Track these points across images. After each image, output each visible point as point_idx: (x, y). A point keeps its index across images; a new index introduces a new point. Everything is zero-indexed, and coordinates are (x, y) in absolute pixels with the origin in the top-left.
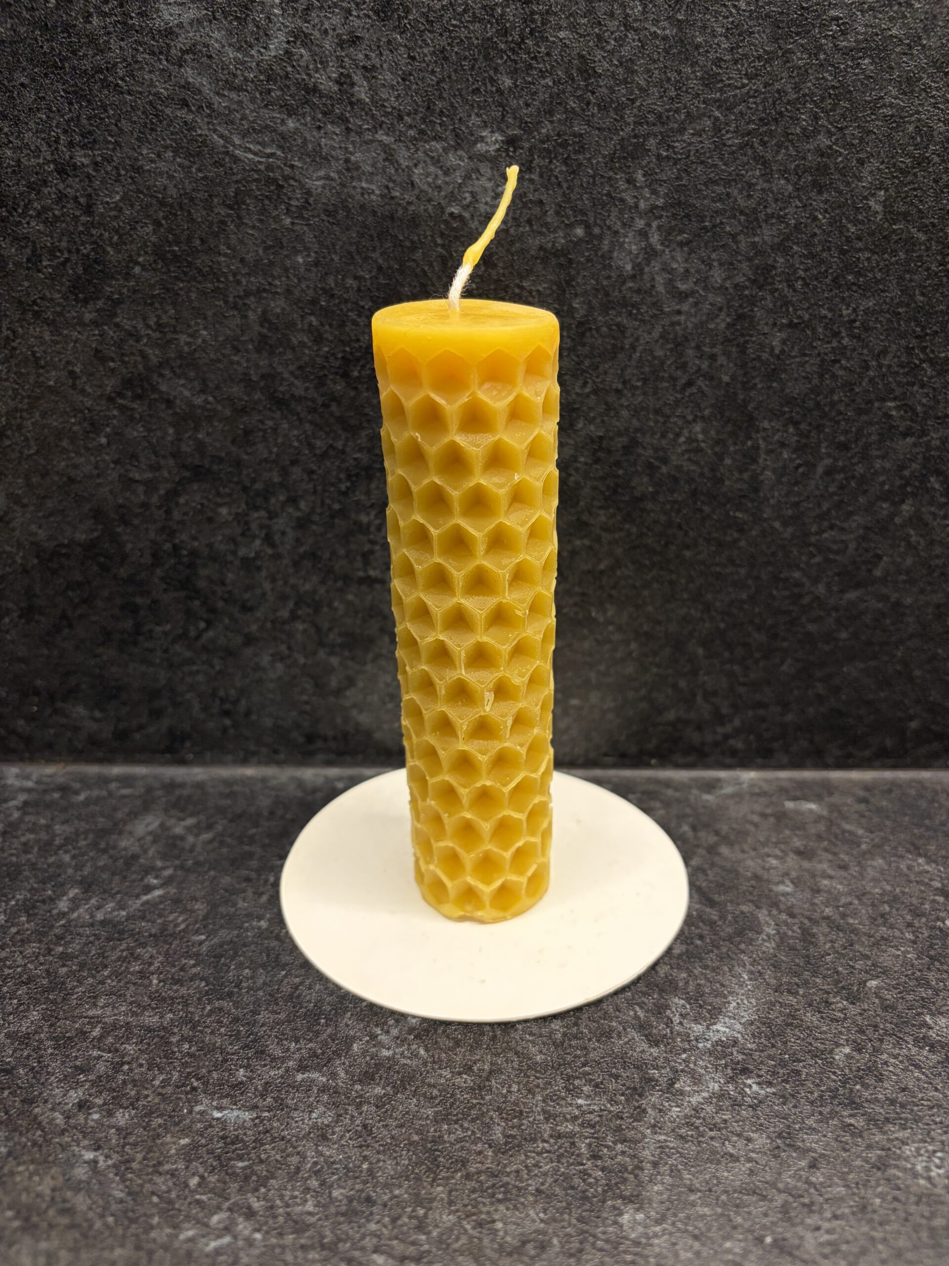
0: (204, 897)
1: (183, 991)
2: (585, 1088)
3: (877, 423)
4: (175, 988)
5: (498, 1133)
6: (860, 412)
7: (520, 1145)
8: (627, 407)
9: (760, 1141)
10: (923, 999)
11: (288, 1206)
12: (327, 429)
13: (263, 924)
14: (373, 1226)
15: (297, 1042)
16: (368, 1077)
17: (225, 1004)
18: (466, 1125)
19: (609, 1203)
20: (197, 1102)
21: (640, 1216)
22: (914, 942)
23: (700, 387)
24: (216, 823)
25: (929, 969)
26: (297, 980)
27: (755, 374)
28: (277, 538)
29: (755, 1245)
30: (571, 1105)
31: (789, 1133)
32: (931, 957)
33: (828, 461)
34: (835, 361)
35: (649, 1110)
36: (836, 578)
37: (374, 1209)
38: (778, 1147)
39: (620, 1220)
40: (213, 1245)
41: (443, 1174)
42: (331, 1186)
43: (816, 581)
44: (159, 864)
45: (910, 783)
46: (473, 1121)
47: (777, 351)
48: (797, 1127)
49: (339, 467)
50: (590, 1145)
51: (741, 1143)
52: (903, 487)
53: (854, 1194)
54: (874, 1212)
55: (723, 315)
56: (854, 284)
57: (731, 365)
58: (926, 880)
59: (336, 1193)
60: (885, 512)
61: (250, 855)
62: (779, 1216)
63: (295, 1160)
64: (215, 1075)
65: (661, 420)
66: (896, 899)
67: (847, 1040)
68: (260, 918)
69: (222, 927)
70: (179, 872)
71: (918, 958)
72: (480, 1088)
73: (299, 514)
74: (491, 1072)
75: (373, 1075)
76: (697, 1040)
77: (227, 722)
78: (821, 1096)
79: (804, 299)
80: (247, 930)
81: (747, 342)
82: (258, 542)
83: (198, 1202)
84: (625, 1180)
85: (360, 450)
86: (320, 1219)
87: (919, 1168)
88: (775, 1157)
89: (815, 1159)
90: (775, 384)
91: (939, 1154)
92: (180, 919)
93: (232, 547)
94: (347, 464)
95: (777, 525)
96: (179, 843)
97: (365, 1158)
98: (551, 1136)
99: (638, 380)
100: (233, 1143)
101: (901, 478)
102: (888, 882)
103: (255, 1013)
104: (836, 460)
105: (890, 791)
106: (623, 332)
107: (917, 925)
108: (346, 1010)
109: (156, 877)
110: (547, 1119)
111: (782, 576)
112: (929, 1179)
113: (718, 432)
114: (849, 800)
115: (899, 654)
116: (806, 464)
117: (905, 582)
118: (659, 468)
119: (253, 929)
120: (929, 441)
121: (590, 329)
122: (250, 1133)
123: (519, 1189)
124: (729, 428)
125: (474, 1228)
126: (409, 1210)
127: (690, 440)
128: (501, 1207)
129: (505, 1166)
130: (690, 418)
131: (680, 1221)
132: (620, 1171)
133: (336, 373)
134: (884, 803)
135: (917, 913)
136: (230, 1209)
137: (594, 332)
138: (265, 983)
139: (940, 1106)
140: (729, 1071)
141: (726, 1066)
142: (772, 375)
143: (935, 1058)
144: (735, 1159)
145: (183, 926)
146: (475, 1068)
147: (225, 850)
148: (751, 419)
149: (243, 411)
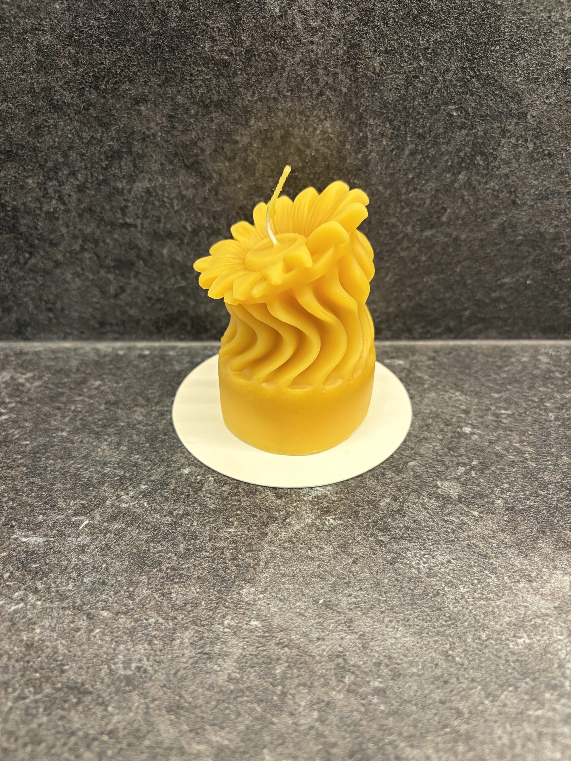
0: (32, 419)
1: (13, 473)
2: (235, 523)
3: (443, 120)
4: (8, 471)
5: (181, 548)
6: (432, 112)
7: (193, 554)
8: (282, 110)
9: (328, 550)
10: (438, 471)
11: (58, 587)
12: (89, 126)
13: (64, 434)
14: (104, 596)
15: (75, 500)
16: (113, 519)
17: (35, 479)
18: (164, 543)
19: (237, 583)
20: (13, 533)
21: (253, 590)
22: (441, 440)
23: (328, 96)
24: (44, 376)
25: (446, 455)
26: (79, 466)
27: (363, 87)
28: (66, 198)
29: (313, 604)
30: (225, 532)
31: (345, 545)
32: (450, 449)
33: (412, 146)
34: (416, 77)
35: (269, 534)
36: (418, 223)
37: (106, 588)
38: (337, 553)
39: (241, 592)
40: (13, 608)
41: (147, 570)
42: (84, 576)
43: (406, 224)
44: (7, 400)
45: (462, 348)
46: (169, 541)
47: (378, 71)
48: (350, 542)
49: (100, 151)
50: (232, 553)
51: (316, 551)
52: (459, 163)
53: (374, 577)
54: (383, 587)
55: (341, 45)
56: (426, 22)
57: (348, 80)
58: (458, 405)
59: (86, 580)
60: (449, 180)
61: (62, 394)
62: (330, 589)
63: (65, 563)
64: (26, 519)
65: (304, 119)
66: (437, 416)
67: (389, 495)
68: (62, 430)
69: (40, 436)
70: (19, 405)
71: (442, 449)
72: (176, 524)
73: (78, 183)
74: (183, 515)
75: (115, 517)
76: (304, 496)
77: (51, 315)
78: (368, 525)
79: (395, 32)
80: (55, 437)
81: (357, 64)
82: (54, 202)
83: (7, 586)
84: (248, 571)
85: (112, 139)
86: (75, 594)
87: (414, 563)
88: (334, 558)
89: (357, 559)
90: (376, 94)
91: (426, 556)
92: (16, 432)
93: (38, 205)
94: (105, 149)
95: (380, 188)
96: (21, 388)
97: (104, 562)
98: (211, 549)
99: (288, 92)
100: (31, 555)
101: (459, 157)
102: (435, 406)
103: (53, 484)
104: (416, 145)
105: (450, 353)
106: (275, 57)
107: (445, 430)
108: (105, 482)
109: (5, 408)
110: (210, 540)
111: (385, 221)
112: (419, 569)
113: (341, 127)
114: (424, 358)
115: (458, 270)
116: (398, 148)
117: (461, 225)
118: (305, 151)
119: (58, 436)
120: (476, 133)
121: (255, 55)
122: (42, 549)
123: (188, 576)
124: (348, 124)
125: (159, 597)
126: (125, 588)
127: (324, 132)
128: (176, 586)
129: (183, 564)
130: (322, 117)
131: (274, 592)
132: (246, 567)
133: (90, 87)
134: (445, 360)
135: (447, 423)
136: (25, 590)
137: (257, 57)
138: (61, 468)
139: (433, 530)
140: (319, 512)
141: (318, 509)
142: (375, 87)
143: (437, 504)
144: (311, 559)
145: (17, 436)
146: (175, 513)
147: (47, 392)
148: (361, 117)
149: (34, 113)
